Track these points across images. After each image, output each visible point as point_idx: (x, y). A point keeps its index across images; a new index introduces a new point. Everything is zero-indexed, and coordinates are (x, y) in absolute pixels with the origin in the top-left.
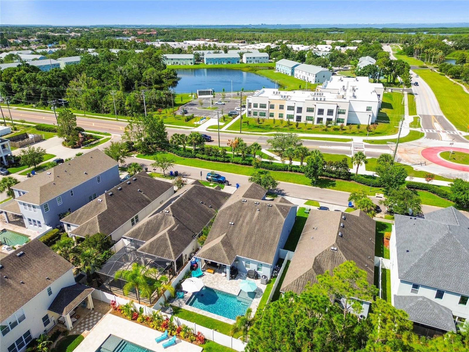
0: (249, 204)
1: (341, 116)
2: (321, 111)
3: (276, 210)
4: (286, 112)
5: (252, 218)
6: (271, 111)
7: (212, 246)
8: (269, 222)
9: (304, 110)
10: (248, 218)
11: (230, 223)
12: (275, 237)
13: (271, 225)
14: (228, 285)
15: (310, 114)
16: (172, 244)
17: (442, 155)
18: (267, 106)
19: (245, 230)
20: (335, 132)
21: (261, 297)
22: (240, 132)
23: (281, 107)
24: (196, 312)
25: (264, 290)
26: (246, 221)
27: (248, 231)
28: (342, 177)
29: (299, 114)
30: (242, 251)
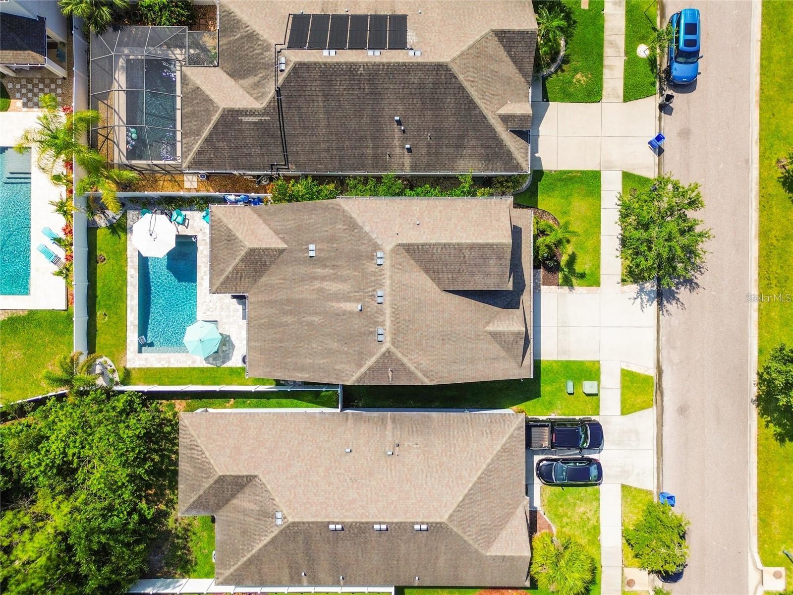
0: (374, 274)
3: (371, 354)
21: (209, 366)
25: (230, 364)
30: (258, 302)
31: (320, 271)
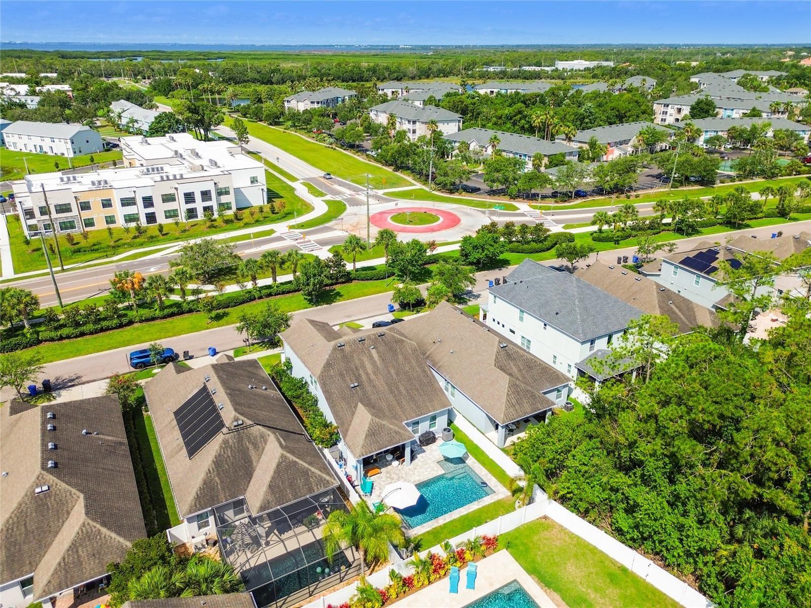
0: (350, 346)
1: (224, 199)
2: (189, 197)
3: (393, 337)
4: (119, 212)
5: (373, 363)
6: (86, 215)
7: (367, 428)
8: (400, 357)
9: (157, 201)
10: (369, 367)
11: (352, 385)
14: (416, 471)
15: (170, 206)
16: (309, 465)
18: (74, 207)
20: (228, 226)
21: (470, 456)
23: (107, 204)
26: (370, 372)
27: (386, 383)
29: (150, 210)
30: (403, 413)
31: (364, 377)
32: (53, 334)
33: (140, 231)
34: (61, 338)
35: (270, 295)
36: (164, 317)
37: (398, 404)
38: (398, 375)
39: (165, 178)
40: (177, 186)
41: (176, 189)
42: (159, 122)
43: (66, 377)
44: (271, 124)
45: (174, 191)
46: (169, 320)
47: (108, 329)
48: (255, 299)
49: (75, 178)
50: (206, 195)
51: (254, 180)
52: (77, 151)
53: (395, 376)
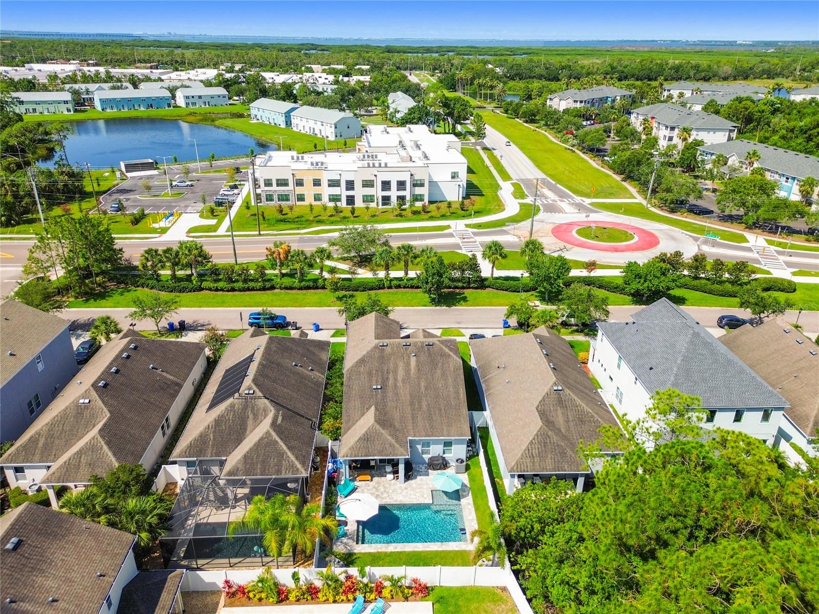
0: (392, 348)
1: (418, 191)
2: (386, 185)
3: (441, 349)
4: (326, 191)
5: (407, 371)
6: (299, 191)
7: (363, 432)
8: (439, 371)
9: (358, 185)
10: (401, 373)
11: (375, 387)
12: (457, 393)
13: (443, 374)
14: (405, 491)
15: (369, 191)
16: (289, 448)
17: (578, 232)
18: (291, 183)
19: (405, 392)
20: (415, 217)
21: (470, 494)
22: (257, 233)
23: (317, 183)
24: (384, 550)
25: (467, 482)
26: (400, 378)
27: (410, 394)
28: (472, 285)
29: (350, 193)
30: (413, 429)
31: (391, 382)
32: (212, 285)
33: (337, 210)
34: (217, 290)
35: (398, 287)
36: (301, 289)
37: (413, 418)
38: (426, 388)
39: (371, 165)
40: (376, 173)
41: (376, 176)
42: (411, 114)
43: (201, 322)
44: (526, 122)
45: (374, 178)
46: (304, 291)
47: (253, 289)
48: (383, 288)
49: (302, 158)
50: (401, 185)
51: (454, 176)
52: (339, 136)
53: (423, 389)
